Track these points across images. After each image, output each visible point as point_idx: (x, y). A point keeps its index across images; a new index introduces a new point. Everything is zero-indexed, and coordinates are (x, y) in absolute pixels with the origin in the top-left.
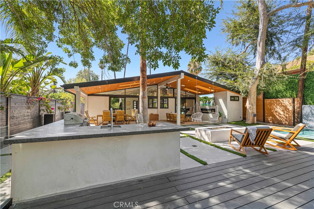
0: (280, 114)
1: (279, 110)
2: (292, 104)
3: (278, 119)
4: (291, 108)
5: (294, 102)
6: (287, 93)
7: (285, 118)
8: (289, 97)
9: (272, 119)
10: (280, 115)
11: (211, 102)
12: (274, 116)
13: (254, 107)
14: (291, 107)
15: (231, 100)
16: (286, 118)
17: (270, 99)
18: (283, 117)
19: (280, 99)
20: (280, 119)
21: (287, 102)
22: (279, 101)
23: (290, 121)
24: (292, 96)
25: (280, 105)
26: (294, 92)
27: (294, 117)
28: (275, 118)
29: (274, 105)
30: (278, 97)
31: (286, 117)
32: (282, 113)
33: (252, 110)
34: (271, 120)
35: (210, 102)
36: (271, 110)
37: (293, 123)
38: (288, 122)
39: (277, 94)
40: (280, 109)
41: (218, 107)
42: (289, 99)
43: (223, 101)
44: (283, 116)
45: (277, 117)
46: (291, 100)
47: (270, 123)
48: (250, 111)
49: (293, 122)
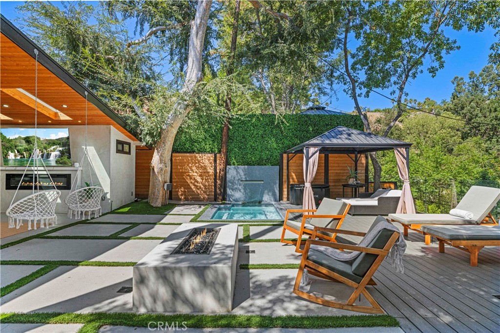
0: (197, 182)
1: (195, 174)
2: (213, 165)
3: (193, 192)
4: (211, 171)
5: (215, 161)
6: (206, 144)
7: (203, 189)
8: (209, 152)
9: (185, 191)
10: (196, 184)
11: (53, 154)
12: (187, 187)
13: (167, 168)
14: (212, 168)
15: (118, 151)
16: (205, 188)
17: (182, 153)
18: (200, 188)
19: (197, 155)
20: (197, 192)
21: (206, 159)
22: (196, 157)
23: (210, 193)
24: (213, 150)
25: (197, 165)
26: (215, 144)
27: (215, 186)
28: (189, 190)
29: (188, 165)
30: (194, 152)
31: (205, 186)
32: (199, 179)
33: (163, 176)
34: (182, 195)
35: (48, 156)
36: (182, 173)
37: (213, 197)
38: (207, 195)
39: (191, 144)
40: (196, 172)
41: (81, 169)
42: (209, 155)
43: (98, 151)
44: (200, 184)
45: (193, 187)
46: (211, 156)
47: (180, 200)
48: (160, 179)
49: (214, 195)
